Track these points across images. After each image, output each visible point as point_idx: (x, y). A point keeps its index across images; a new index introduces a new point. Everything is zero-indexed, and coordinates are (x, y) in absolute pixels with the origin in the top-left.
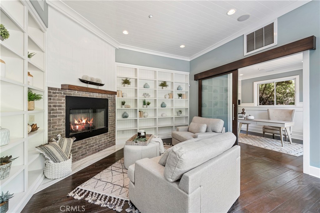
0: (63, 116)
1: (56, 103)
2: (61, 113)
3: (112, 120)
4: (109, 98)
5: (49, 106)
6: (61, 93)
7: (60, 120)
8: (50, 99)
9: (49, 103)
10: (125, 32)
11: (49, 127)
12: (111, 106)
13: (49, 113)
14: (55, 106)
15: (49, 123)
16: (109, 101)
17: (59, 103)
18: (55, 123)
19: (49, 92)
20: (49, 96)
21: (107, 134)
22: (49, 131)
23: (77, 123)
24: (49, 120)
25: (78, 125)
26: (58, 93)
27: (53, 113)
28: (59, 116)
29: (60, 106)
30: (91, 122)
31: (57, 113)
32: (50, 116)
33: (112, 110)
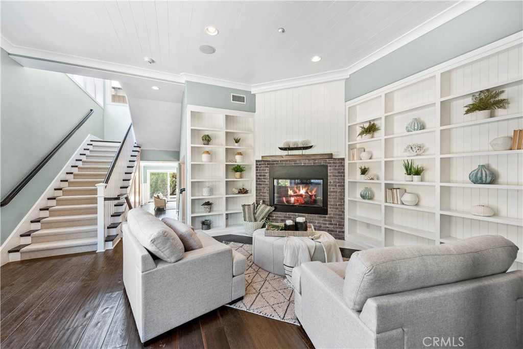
0: (267, 184)
1: (261, 173)
2: (265, 182)
3: (336, 198)
4: (330, 163)
5: (257, 176)
6: (265, 164)
7: (264, 188)
8: (257, 170)
9: (256, 173)
10: (316, 59)
11: (257, 193)
12: (334, 176)
13: (257, 181)
14: (260, 176)
15: (257, 190)
16: (329, 168)
17: (263, 173)
18: (261, 190)
19: (257, 164)
20: (256, 167)
21: (325, 217)
22: (257, 196)
23: (292, 194)
24: (257, 187)
25: (293, 196)
26: (263, 164)
27: (259, 181)
28: (263, 184)
29: (264, 176)
30: (313, 192)
31: (262, 181)
32: (257, 184)
33: (334, 182)
